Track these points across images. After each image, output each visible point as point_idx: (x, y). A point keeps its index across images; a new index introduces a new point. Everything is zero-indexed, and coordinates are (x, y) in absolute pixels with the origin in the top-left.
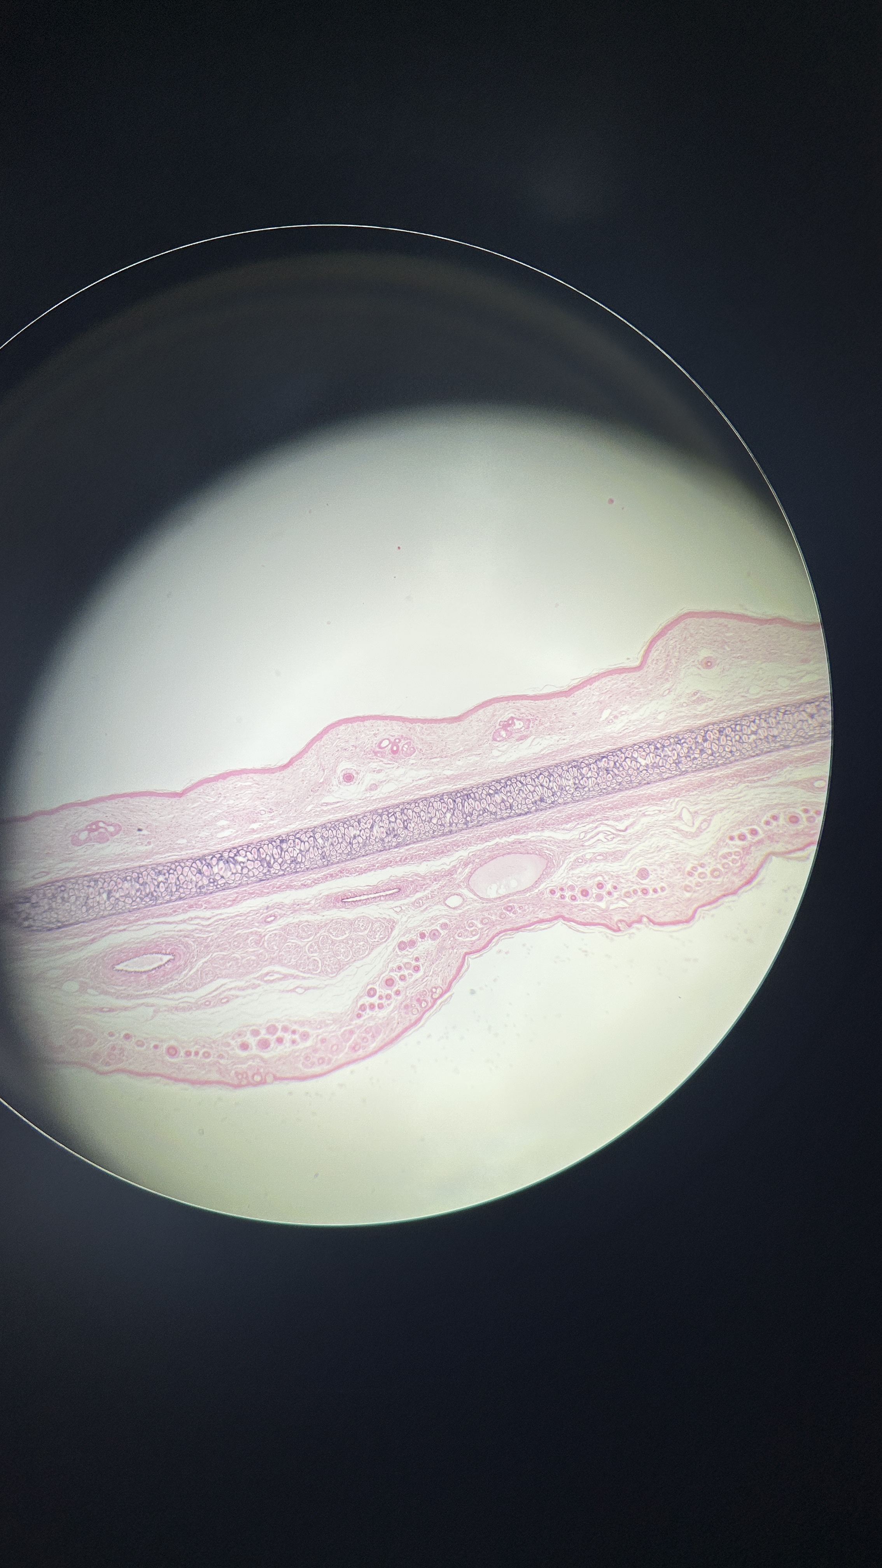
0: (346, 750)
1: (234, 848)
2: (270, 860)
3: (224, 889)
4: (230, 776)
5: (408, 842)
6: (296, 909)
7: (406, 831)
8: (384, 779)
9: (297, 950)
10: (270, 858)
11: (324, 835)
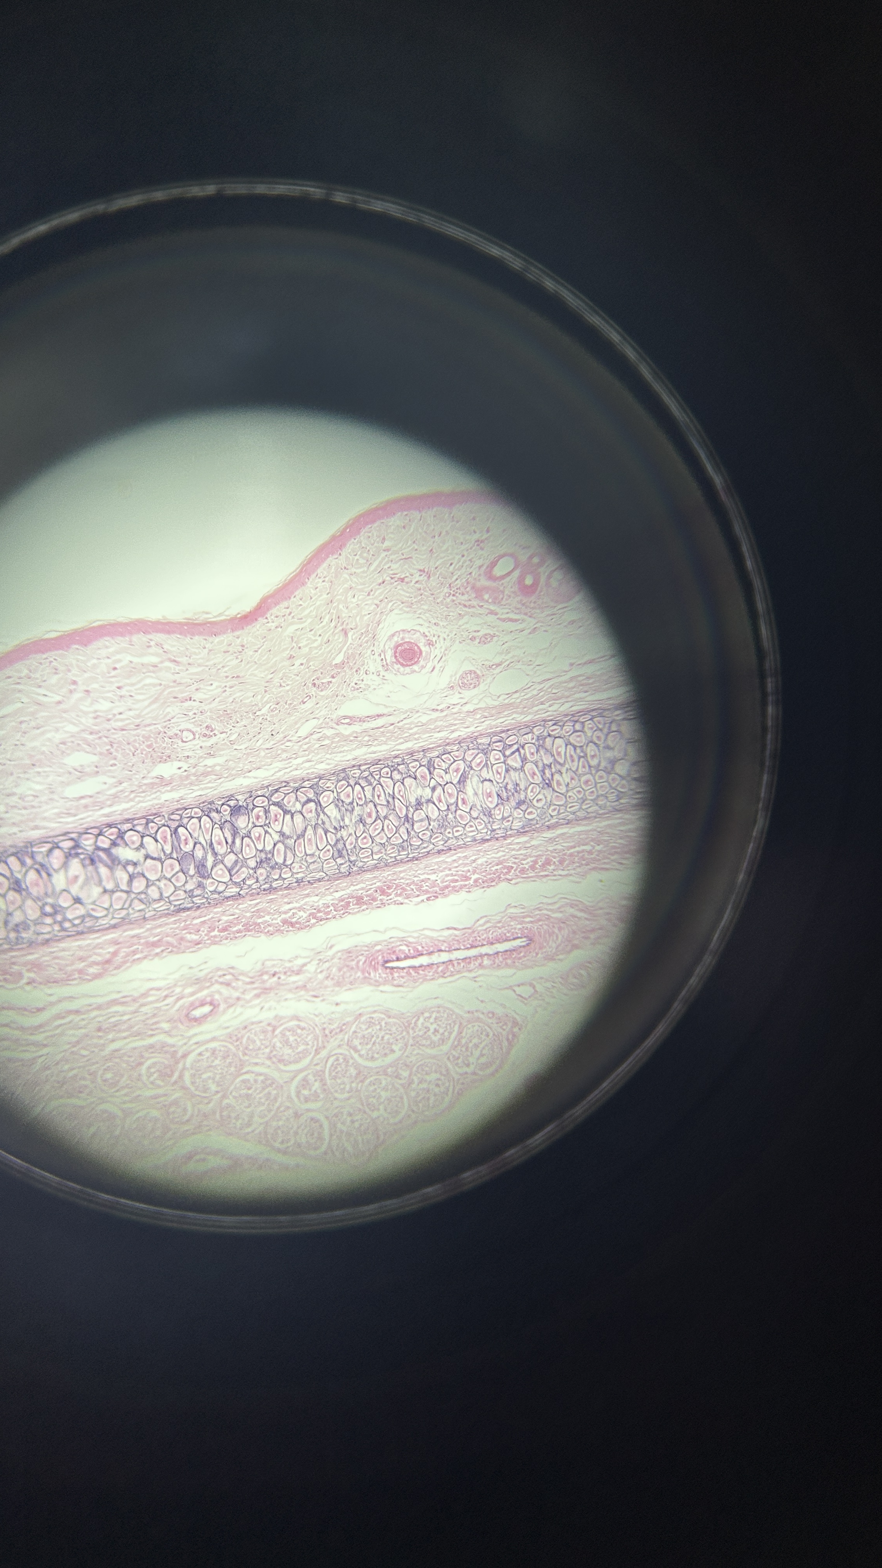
0: (402, 580)
1: (110, 826)
2: (205, 858)
3: (82, 933)
4: (102, 635)
5: (553, 821)
6: (268, 985)
7: (548, 792)
8: (497, 660)
9: (269, 1093)
10: (206, 853)
11: (342, 797)
